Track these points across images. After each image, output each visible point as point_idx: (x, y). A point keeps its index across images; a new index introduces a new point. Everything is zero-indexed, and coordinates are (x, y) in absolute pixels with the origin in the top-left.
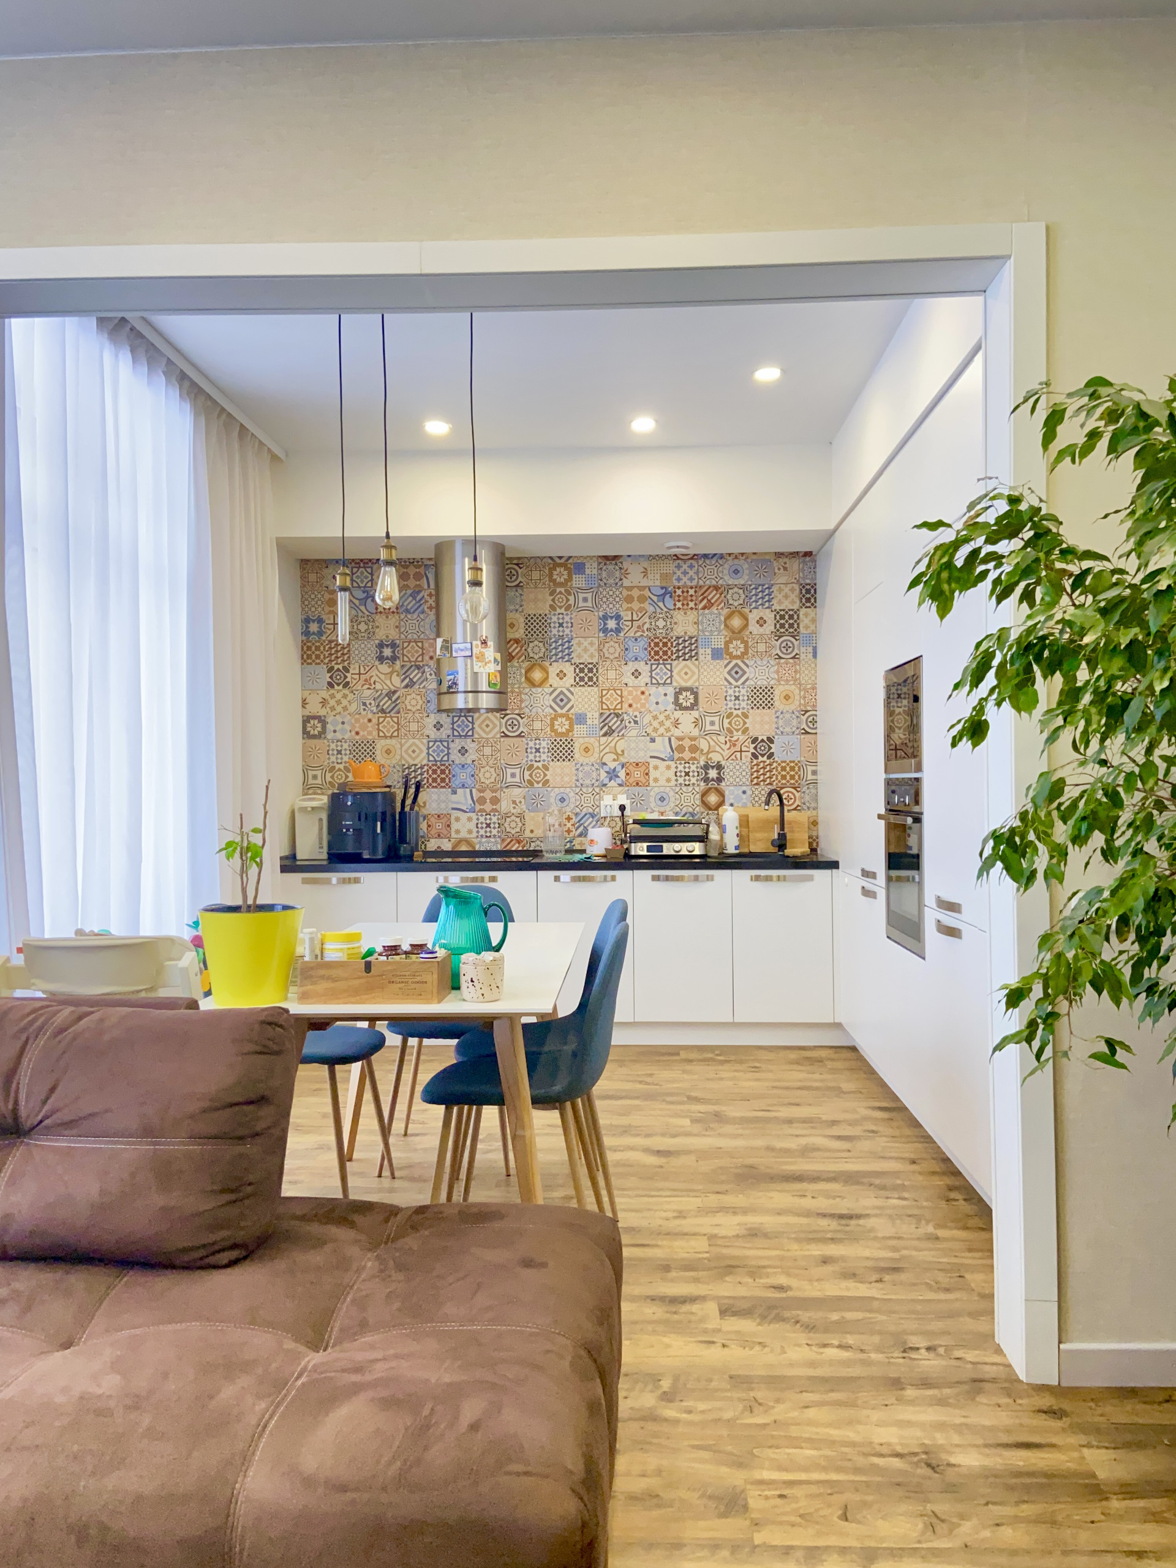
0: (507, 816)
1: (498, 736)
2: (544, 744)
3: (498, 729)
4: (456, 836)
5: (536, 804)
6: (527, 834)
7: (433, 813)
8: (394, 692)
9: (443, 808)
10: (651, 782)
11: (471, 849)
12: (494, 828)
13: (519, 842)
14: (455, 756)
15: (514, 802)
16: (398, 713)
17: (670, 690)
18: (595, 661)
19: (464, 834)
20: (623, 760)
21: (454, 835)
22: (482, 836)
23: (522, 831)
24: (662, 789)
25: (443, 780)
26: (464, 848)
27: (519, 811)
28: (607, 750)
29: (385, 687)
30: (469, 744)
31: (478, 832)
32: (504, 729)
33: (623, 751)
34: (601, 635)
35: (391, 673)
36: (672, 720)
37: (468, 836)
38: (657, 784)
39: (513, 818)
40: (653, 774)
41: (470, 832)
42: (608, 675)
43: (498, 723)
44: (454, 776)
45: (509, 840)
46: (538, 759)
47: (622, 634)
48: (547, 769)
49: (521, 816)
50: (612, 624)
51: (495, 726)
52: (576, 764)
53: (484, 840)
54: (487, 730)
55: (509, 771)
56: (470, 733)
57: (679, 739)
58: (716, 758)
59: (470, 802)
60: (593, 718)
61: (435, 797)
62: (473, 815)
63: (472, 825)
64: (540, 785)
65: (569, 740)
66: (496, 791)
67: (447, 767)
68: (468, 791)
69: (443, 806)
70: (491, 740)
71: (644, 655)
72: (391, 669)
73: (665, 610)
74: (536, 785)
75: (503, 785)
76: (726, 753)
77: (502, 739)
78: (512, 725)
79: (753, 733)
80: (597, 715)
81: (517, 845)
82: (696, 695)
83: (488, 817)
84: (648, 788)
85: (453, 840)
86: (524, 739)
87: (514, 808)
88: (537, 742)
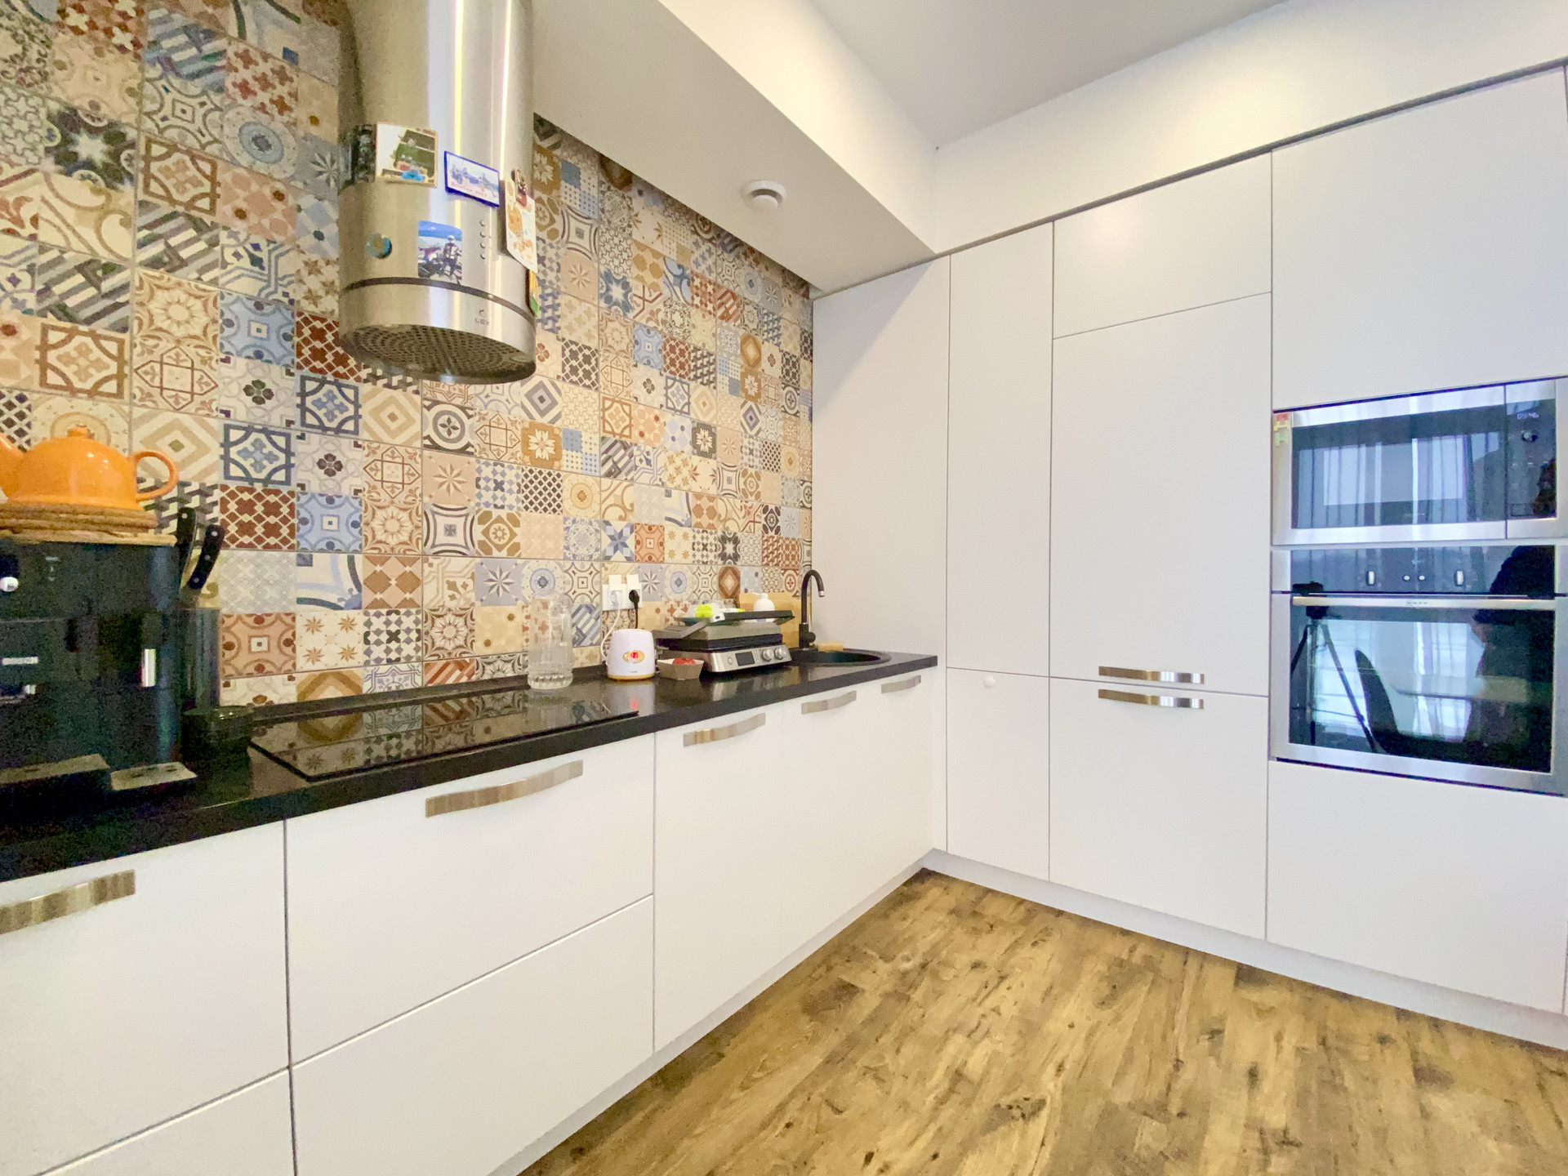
0: (435, 615)
1: (418, 444)
2: (511, 475)
3: (416, 428)
4: (309, 666)
5: (494, 589)
6: (479, 649)
7: (241, 611)
8: (110, 269)
9: (272, 601)
10: (666, 556)
11: (349, 693)
12: (408, 641)
13: (461, 666)
14: (307, 473)
15: (452, 586)
16: (124, 330)
17: (688, 424)
18: (593, 344)
19: (331, 660)
20: (632, 519)
21: (302, 663)
22: (378, 661)
23: (469, 643)
24: (678, 568)
25: (272, 530)
26: (331, 692)
27: (462, 603)
28: (611, 501)
29: (75, 244)
30: (343, 449)
31: (368, 653)
32: (430, 431)
33: (632, 505)
34: (603, 304)
35: (104, 212)
36: (689, 467)
37: (343, 663)
38: (673, 561)
39: (450, 618)
40: (669, 545)
41: (348, 653)
42: (612, 374)
43: (417, 417)
44: (304, 521)
45: (441, 664)
46: (499, 503)
47: (631, 315)
48: (516, 523)
49: (466, 615)
50: (617, 292)
51: (410, 421)
52: (566, 519)
53: (383, 669)
54: (393, 426)
55: (442, 522)
56: (349, 426)
57: (698, 496)
58: (733, 527)
59: (349, 584)
60: (591, 443)
61: (247, 571)
62: (358, 617)
63: (354, 639)
64: (504, 553)
65: (554, 475)
66: (412, 562)
67: (285, 500)
68: (343, 558)
69: (271, 593)
70: (402, 450)
71: (657, 358)
72: (100, 200)
73: (682, 301)
74: (495, 553)
75: (428, 550)
76: (742, 522)
77: (427, 453)
78: (448, 426)
79: (765, 500)
80: (596, 439)
81: (458, 672)
82: (713, 435)
83: (394, 617)
84: (663, 566)
85: (300, 677)
86: (472, 459)
87: (452, 597)
88: (499, 469)
